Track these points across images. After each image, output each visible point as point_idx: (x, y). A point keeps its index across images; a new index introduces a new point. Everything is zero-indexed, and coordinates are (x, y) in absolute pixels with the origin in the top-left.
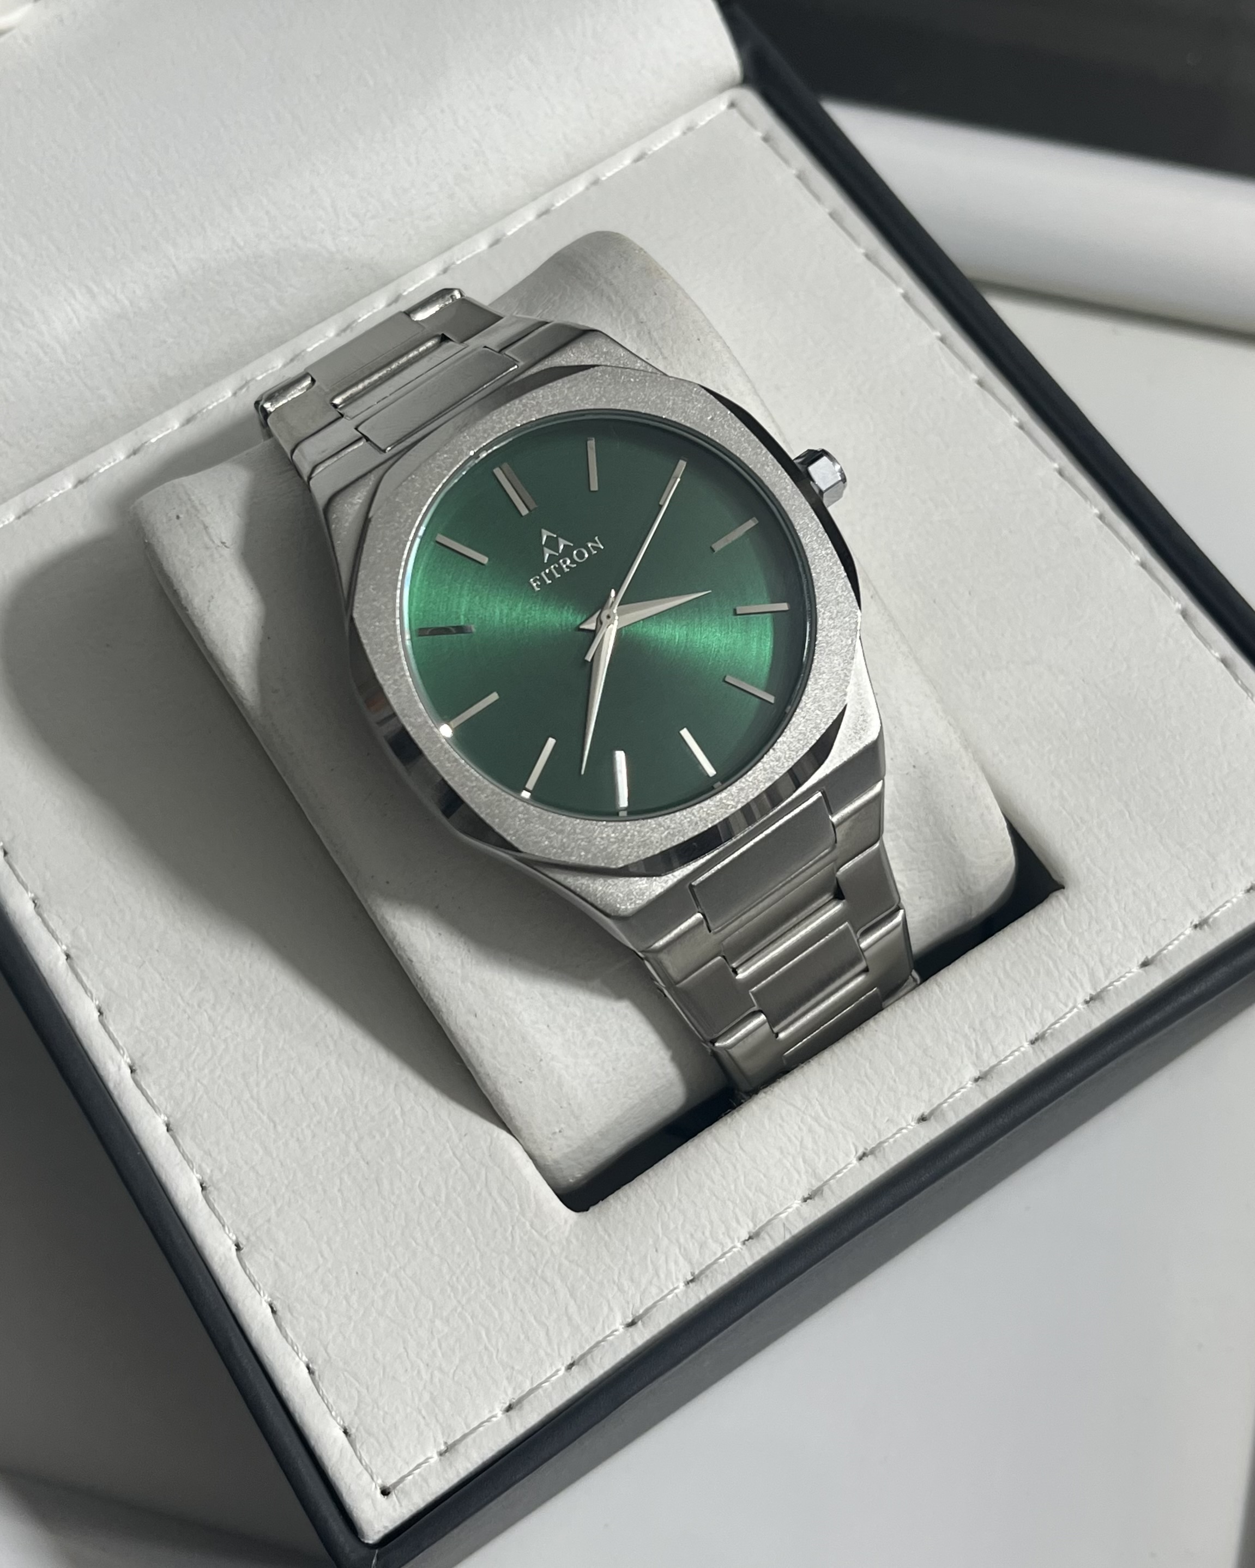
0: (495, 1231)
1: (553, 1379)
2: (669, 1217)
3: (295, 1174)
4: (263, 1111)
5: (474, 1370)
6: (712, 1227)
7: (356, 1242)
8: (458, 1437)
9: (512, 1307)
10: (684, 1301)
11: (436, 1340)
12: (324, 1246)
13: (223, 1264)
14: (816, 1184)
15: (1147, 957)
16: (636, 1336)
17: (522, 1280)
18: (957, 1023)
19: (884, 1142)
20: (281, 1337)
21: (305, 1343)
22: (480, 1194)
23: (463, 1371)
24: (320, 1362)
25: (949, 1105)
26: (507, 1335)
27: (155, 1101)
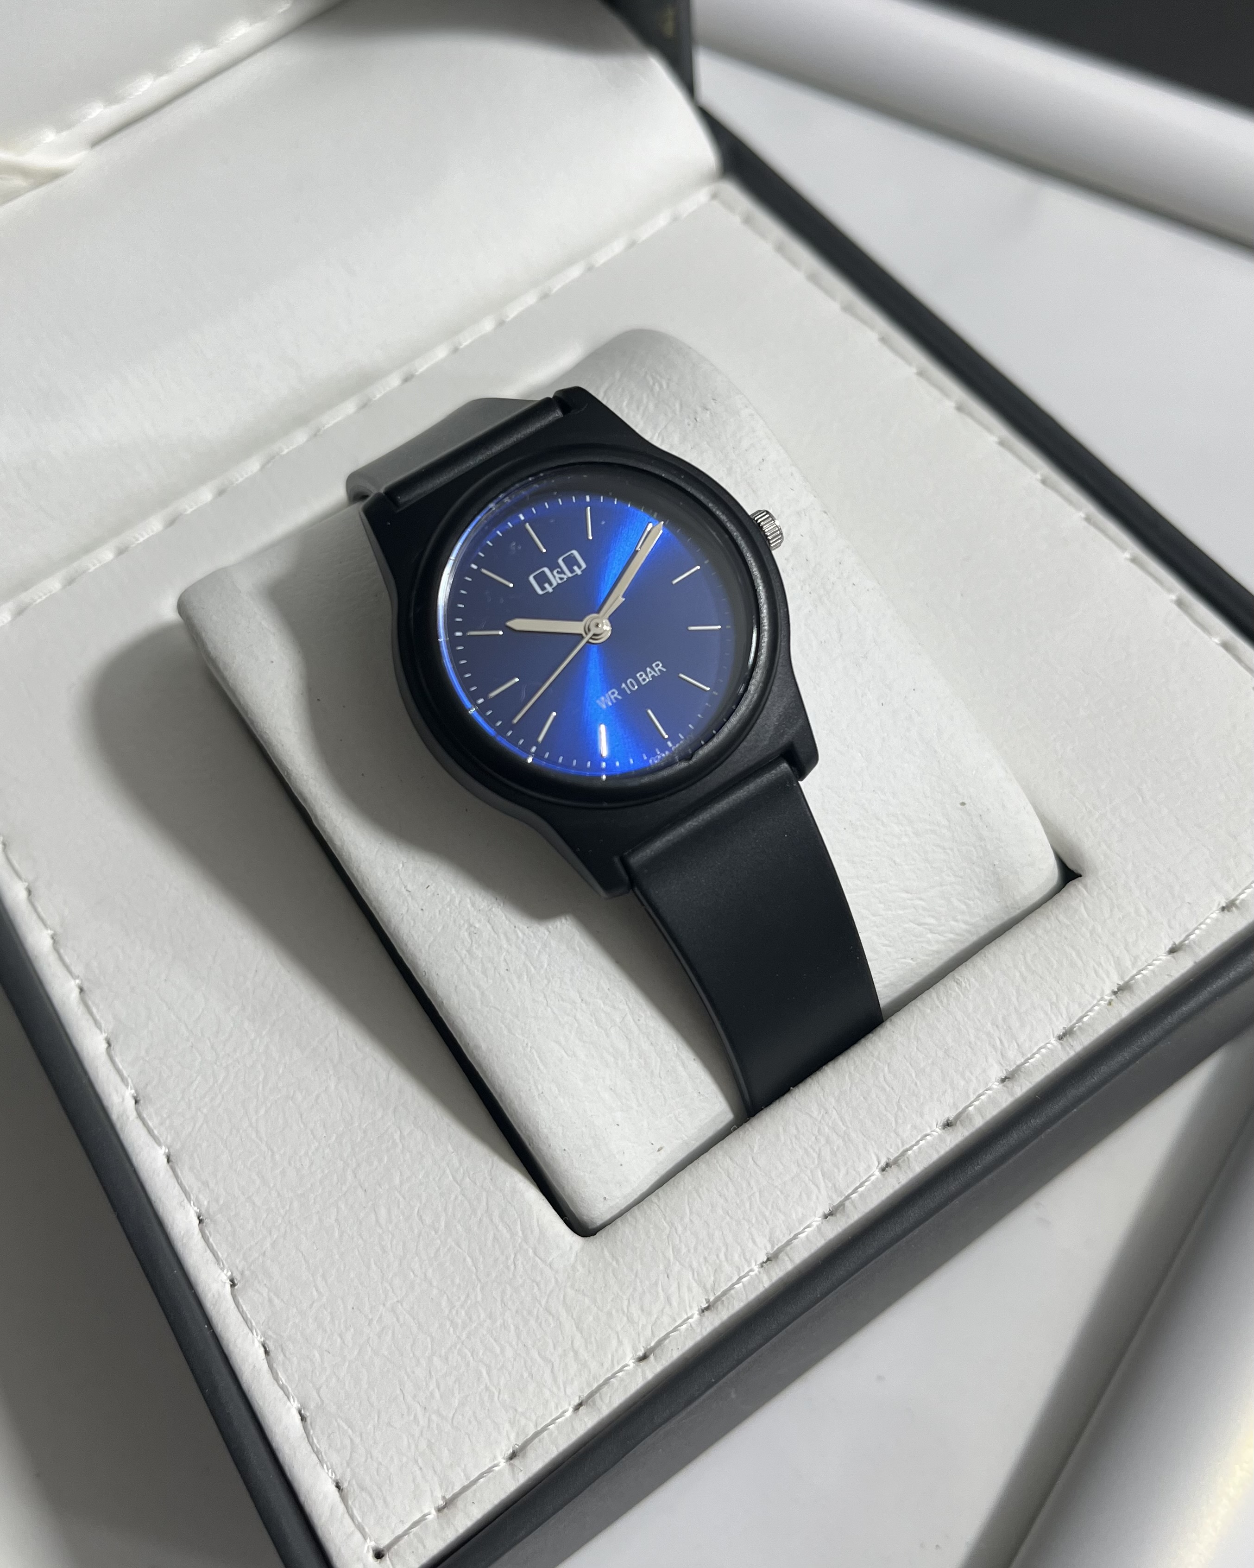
0: (498, 1259)
1: (557, 1421)
2: (680, 1241)
3: (291, 1203)
4: (261, 1139)
5: (474, 1413)
6: (727, 1249)
7: (352, 1275)
8: (457, 1489)
9: (514, 1343)
10: (699, 1330)
11: (434, 1380)
12: (319, 1279)
13: (216, 1301)
14: (837, 1200)
15: (1174, 944)
16: (647, 1372)
17: (525, 1313)
18: (978, 1020)
19: (907, 1150)
20: (272, 1380)
21: (297, 1386)
22: (480, 1219)
23: (463, 1415)
24: (312, 1407)
25: (975, 1108)
26: (510, 1373)
27: (156, 1132)
